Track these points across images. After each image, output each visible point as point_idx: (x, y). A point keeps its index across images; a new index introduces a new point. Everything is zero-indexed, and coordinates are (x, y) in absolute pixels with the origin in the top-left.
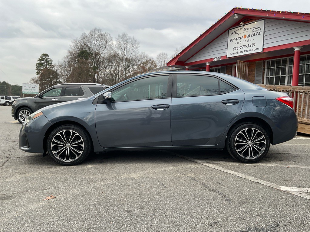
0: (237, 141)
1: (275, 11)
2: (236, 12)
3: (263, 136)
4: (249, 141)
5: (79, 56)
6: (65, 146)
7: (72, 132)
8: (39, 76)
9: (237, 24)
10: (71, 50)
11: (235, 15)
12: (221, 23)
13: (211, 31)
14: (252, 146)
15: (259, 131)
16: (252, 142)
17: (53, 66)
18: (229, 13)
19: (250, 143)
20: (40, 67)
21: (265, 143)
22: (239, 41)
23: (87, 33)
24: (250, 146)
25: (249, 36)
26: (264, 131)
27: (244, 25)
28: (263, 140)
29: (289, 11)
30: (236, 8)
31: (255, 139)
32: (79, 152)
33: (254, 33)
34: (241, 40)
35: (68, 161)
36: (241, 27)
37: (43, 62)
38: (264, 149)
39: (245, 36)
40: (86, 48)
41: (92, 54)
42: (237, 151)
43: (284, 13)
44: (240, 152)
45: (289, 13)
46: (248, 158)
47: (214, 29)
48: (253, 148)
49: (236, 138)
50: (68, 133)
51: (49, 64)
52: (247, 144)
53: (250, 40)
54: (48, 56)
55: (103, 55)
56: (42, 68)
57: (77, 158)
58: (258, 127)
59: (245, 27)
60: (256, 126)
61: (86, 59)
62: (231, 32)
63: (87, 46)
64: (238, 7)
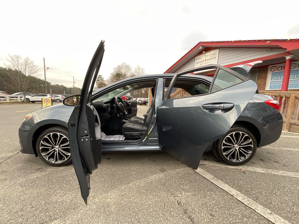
0: (224, 145)
1: (228, 41)
2: (201, 45)
3: (251, 140)
4: (235, 144)
5: (116, 76)
6: (54, 148)
7: (59, 135)
8: (97, 86)
9: (200, 53)
10: (112, 73)
11: (200, 46)
12: (191, 52)
13: (184, 58)
14: (238, 149)
15: (247, 135)
16: (239, 145)
17: (104, 81)
18: (196, 45)
19: (237, 147)
20: (98, 81)
21: (252, 146)
22: (202, 63)
23: (120, 65)
24: (236, 149)
25: (208, 60)
26: (252, 135)
27: (205, 53)
28: (251, 143)
29: (239, 40)
30: (201, 42)
31: (242, 142)
32: (67, 154)
33: (211, 58)
34: (203, 63)
35: (57, 163)
36: (203, 55)
37: (99, 79)
38: (250, 152)
39: (205, 60)
40: (120, 72)
41: (122, 75)
42: (224, 154)
43: (235, 42)
44: (227, 156)
45: (240, 42)
46: (234, 161)
47: (186, 56)
48: (239, 151)
49: (224, 141)
50: (55, 136)
51: (102, 80)
52: (233, 147)
53: (209, 62)
54: (101, 76)
55: (128, 76)
56: (99, 82)
57: (66, 160)
58: (246, 130)
59: (206, 54)
60: (244, 129)
61: (120, 77)
62: (196, 58)
63: (120, 71)
64: (202, 41)
